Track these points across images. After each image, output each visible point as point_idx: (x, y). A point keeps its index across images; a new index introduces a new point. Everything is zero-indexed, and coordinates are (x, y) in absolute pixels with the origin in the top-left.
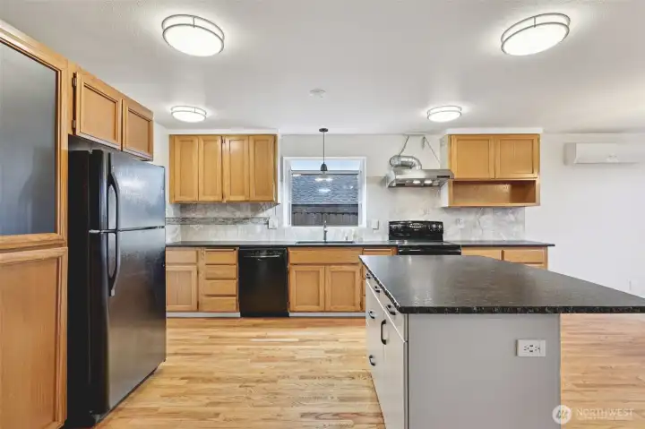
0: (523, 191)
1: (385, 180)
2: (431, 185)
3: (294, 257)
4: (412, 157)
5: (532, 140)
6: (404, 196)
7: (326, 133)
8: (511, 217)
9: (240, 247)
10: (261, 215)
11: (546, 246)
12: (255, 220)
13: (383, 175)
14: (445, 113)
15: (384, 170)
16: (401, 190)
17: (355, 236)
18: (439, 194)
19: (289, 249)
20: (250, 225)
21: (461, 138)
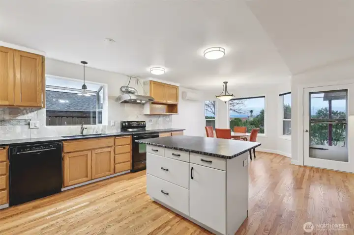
0: (172, 108)
1: (118, 99)
2: (139, 103)
3: (67, 147)
4: (133, 88)
5: (176, 88)
6: (128, 108)
7: (85, 65)
8: (168, 119)
9: (10, 145)
10: (20, 117)
11: (182, 130)
12: (14, 122)
13: (117, 96)
14: (158, 71)
15: (117, 93)
16: (126, 104)
17: (102, 130)
18: (143, 108)
19: (63, 142)
20: (8, 126)
21: (155, 83)
